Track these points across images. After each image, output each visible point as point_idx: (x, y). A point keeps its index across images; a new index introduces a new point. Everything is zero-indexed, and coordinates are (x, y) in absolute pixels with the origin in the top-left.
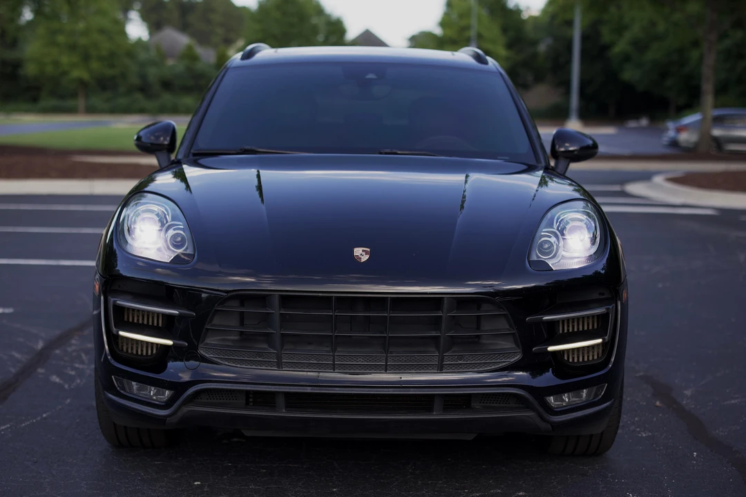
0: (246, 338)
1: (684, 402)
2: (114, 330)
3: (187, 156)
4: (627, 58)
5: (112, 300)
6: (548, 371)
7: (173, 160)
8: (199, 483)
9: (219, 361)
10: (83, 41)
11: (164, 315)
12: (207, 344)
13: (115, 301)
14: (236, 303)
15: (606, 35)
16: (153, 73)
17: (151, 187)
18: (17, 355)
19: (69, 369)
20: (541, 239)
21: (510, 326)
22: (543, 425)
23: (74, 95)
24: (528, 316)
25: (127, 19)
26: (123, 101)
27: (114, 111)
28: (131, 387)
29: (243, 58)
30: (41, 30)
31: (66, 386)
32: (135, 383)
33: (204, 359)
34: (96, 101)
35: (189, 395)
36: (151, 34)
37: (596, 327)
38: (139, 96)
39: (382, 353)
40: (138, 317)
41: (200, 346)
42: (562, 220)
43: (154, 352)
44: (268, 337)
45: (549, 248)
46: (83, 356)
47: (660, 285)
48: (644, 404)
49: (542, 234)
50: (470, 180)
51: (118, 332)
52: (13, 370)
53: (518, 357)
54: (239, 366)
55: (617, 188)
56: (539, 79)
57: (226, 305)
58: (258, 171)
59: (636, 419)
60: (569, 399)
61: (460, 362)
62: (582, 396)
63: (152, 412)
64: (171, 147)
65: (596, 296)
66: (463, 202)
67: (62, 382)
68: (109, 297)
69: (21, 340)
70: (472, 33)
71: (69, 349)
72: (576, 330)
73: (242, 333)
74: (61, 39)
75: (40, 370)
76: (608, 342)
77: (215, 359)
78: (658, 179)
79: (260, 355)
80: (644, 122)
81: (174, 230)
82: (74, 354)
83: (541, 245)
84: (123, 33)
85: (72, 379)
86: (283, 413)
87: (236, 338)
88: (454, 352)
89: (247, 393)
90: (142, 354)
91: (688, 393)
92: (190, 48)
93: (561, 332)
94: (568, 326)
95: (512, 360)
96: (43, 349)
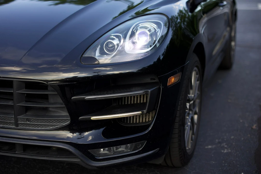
20: (107, 41)
45: (112, 47)
53: (68, 122)
61: (29, 123)
65: (148, 81)
83: (107, 45)
88: (24, 116)
95: (64, 124)
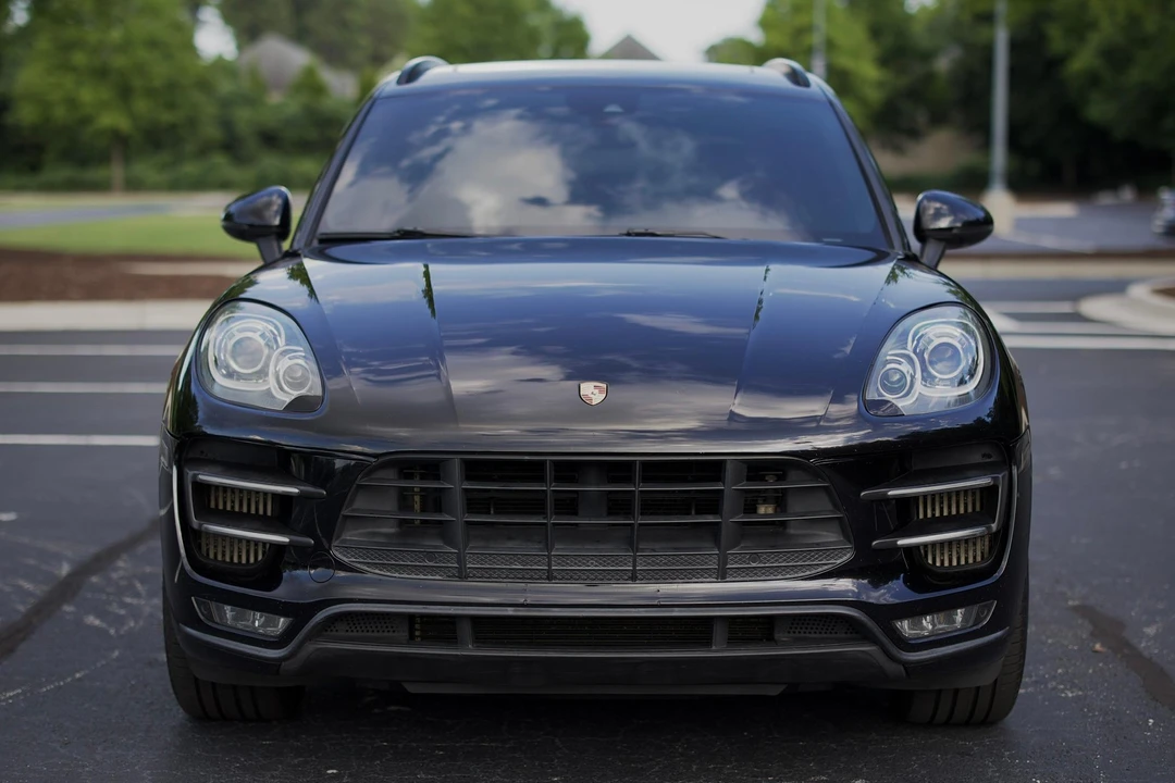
0: (407, 530)
1: (1143, 645)
2: (195, 522)
3: (308, 244)
4: (1093, 80)
5: (190, 474)
6: (898, 578)
7: (287, 252)
8: (335, 771)
9: (365, 568)
10: (119, 61)
11: (275, 495)
12: (345, 541)
13: (195, 476)
14: (391, 474)
15: (1056, 39)
16: (244, 117)
17: (250, 292)
18: (27, 585)
19: (115, 605)
20: (885, 366)
21: (835, 505)
22: (891, 667)
23: (103, 159)
24: (864, 490)
25: (196, 21)
26: (190, 169)
27: (177, 186)
28: (222, 615)
29: (400, 81)
30: (43, 43)
31: (112, 631)
32: (229, 607)
33: (342, 566)
34: (144, 169)
35: (318, 624)
36: (240, 47)
37: (978, 509)
38: (220, 160)
39: (627, 550)
40: (233, 502)
41: (335, 543)
42: (922, 336)
43: (260, 557)
44: (442, 530)
45: (899, 381)
46: (138, 585)
47: (1123, 465)
48: (1076, 648)
49: (888, 358)
50: (770, 274)
51: (201, 525)
52: (22, 608)
53: (847, 557)
54: (397, 575)
55: (1065, 307)
56: (938, 119)
57: (373, 476)
58: (426, 266)
59: (1060, 671)
60: (934, 625)
61: (754, 565)
62: (954, 622)
63: (257, 653)
64: (283, 231)
65: (977, 458)
66: (759, 310)
67: (104, 625)
68: (186, 470)
69: (32, 562)
70: (816, 39)
71: (115, 576)
72: (945, 514)
73: (402, 522)
74: (79, 58)
75: (68, 608)
76: (998, 532)
77: (359, 565)
78: (1139, 292)
79: (431, 556)
80: (1127, 194)
81: (290, 359)
82: (123, 583)
83: (886, 376)
84: (190, 47)
85: (119, 621)
86: (470, 650)
87: (392, 530)
88: (742, 548)
89: (411, 617)
90: (240, 562)
91: (1151, 631)
92: (309, 73)
93: (921, 516)
94: (933, 510)
95: (838, 562)
96: (70, 575)
